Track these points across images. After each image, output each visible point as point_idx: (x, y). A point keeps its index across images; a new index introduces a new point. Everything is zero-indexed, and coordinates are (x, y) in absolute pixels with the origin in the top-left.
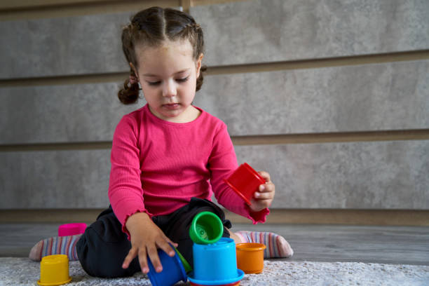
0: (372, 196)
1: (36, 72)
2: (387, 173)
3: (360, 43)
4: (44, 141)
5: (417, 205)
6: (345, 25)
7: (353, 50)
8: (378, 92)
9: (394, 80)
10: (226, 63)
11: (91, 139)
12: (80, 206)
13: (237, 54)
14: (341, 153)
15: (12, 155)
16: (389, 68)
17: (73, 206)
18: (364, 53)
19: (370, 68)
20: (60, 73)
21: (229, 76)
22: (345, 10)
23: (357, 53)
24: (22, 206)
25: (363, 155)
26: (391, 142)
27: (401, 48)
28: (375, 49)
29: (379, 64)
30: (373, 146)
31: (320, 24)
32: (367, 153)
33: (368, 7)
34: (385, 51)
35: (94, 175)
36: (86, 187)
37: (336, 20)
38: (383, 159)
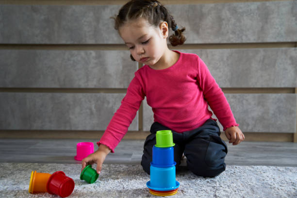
0: (248, 125)
1: (38, 40)
2: (257, 112)
3: (246, 36)
4: (42, 86)
5: (272, 130)
6: (238, 24)
7: (242, 39)
8: (255, 65)
9: (264, 59)
11: (75, 86)
12: (68, 129)
14: (232, 100)
15: (20, 94)
16: (261, 51)
17: (62, 128)
18: (248, 42)
19: (251, 51)
20: (54, 42)
22: (239, 15)
23: (244, 41)
24: (27, 128)
25: (244, 102)
26: (260, 94)
27: (269, 40)
28: (255, 40)
29: (257, 49)
30: (250, 96)
31: (224, 22)
32: (247, 100)
33: (252, 15)
34: (260, 41)
35: (77, 110)
36: (72, 116)
37: (233, 21)
38: (255, 104)
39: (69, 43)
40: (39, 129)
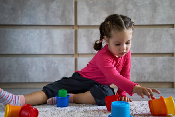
0: (145, 77)
2: (150, 69)
3: (143, 20)
4: (10, 53)
5: (160, 80)
6: (138, 13)
7: (140, 23)
8: (148, 39)
9: (154, 35)
10: (92, 24)
11: (33, 53)
12: (27, 81)
13: (96, 21)
14: (135, 61)
16: (152, 30)
17: (23, 81)
18: (144, 24)
19: (146, 29)
20: (19, 24)
21: (93, 29)
22: (138, 7)
23: (142, 24)
25: (142, 62)
26: (152, 57)
27: (157, 23)
28: (148, 23)
29: (149, 29)
30: (146, 59)
31: (129, 12)
32: (144, 61)
33: (146, 7)
34: (151, 24)
35: (34, 68)
36: (30, 73)
37: (134, 11)
38: (149, 64)
39: (29, 24)
40: (7, 82)
